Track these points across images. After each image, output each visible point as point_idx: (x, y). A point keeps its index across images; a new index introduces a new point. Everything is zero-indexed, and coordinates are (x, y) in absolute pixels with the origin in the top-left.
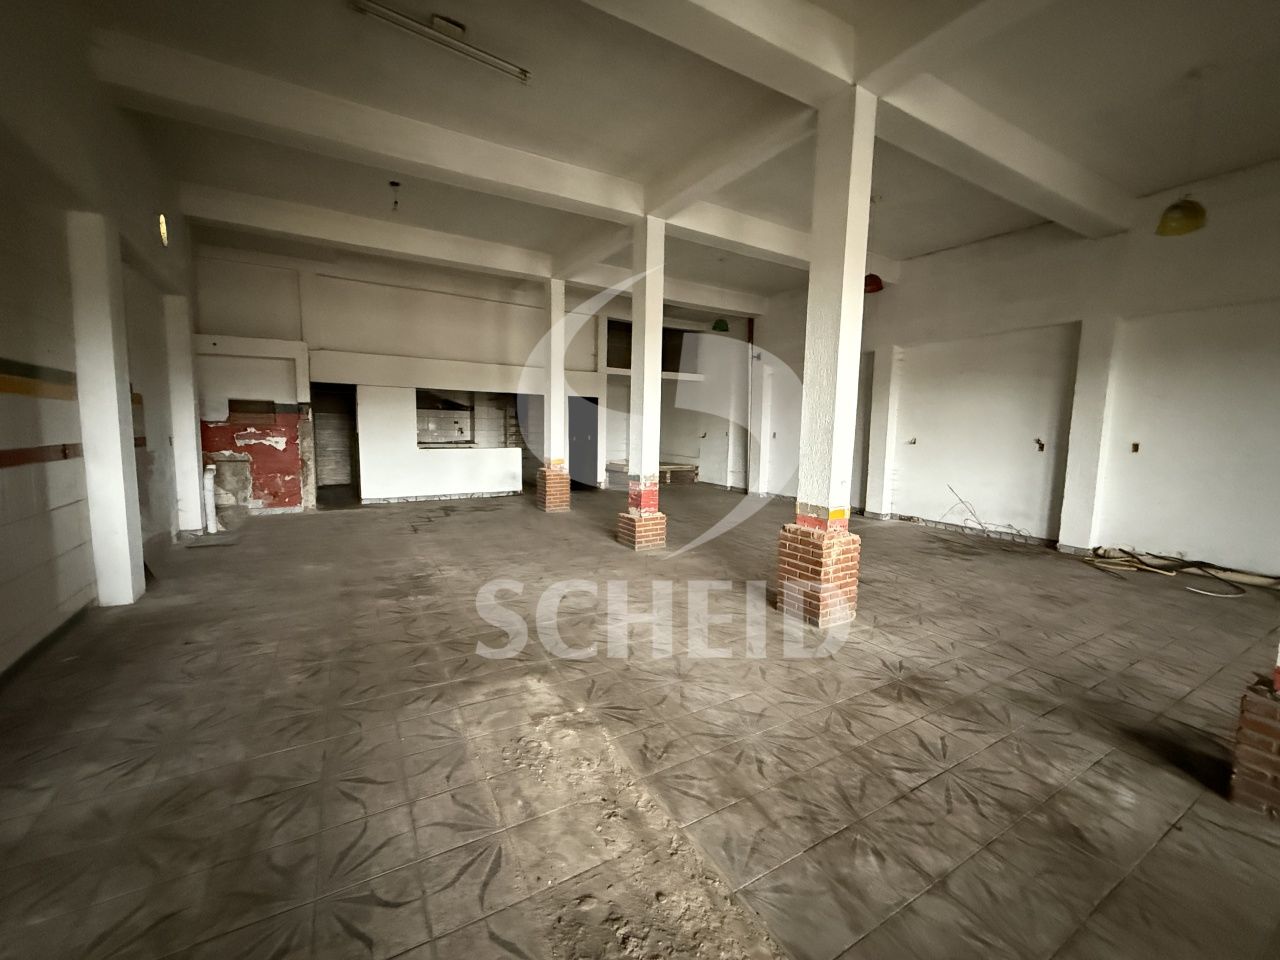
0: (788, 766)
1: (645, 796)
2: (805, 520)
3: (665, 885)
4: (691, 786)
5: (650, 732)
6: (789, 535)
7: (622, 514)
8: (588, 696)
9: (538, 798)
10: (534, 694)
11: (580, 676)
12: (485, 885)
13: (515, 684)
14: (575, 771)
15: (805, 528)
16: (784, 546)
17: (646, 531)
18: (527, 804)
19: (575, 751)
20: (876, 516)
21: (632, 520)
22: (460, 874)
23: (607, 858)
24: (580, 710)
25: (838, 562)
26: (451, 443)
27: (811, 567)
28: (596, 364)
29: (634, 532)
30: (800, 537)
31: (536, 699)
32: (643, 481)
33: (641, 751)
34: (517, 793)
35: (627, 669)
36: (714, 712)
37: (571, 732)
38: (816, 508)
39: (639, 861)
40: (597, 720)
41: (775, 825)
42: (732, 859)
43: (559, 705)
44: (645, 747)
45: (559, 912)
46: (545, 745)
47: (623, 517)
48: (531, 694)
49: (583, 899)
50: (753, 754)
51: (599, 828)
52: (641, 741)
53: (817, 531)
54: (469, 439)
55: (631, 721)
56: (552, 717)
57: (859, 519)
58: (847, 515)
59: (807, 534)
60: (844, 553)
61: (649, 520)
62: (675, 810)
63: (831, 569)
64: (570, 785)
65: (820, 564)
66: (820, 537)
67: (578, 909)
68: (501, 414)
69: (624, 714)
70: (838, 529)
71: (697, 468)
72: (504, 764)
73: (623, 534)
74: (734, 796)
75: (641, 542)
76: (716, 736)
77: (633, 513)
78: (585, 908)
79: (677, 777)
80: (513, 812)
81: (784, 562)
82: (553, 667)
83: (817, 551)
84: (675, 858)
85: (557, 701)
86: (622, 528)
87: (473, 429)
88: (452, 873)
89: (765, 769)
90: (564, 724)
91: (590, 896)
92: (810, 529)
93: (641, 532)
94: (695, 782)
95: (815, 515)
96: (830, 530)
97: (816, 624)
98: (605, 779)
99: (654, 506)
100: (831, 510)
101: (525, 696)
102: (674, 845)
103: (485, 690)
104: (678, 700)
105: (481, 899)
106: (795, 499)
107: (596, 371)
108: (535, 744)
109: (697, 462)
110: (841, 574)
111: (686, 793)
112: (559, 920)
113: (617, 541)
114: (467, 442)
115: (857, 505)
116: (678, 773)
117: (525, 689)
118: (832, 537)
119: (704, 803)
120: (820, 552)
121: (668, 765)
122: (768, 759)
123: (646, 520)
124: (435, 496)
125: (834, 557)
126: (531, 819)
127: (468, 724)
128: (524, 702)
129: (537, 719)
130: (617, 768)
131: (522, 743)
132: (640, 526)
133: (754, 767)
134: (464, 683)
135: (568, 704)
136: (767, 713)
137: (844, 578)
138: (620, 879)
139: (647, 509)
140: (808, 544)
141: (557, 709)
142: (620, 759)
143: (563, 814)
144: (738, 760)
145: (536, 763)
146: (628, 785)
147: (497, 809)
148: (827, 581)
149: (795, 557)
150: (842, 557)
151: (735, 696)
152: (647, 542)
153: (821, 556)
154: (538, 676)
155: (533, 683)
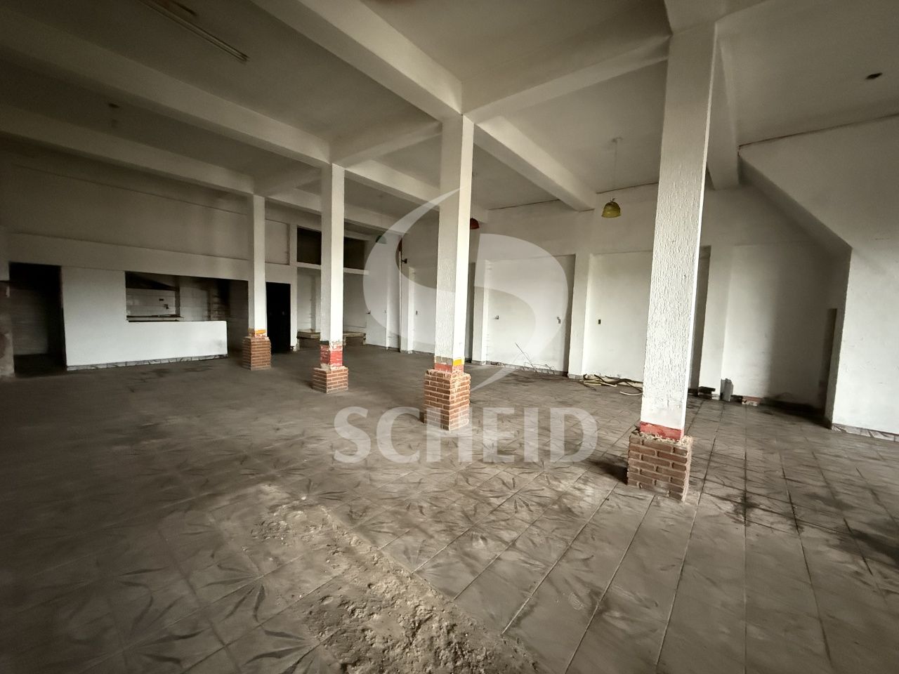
0: (436, 506)
1: (354, 539)
2: (440, 366)
3: (372, 581)
4: (383, 527)
5: (353, 503)
6: (430, 376)
7: (316, 369)
8: (308, 489)
9: (284, 554)
10: (267, 494)
11: (300, 478)
12: (256, 608)
13: (251, 490)
14: (306, 534)
15: (440, 372)
16: (428, 383)
17: (333, 380)
18: (276, 558)
19: (303, 523)
20: (478, 363)
21: (324, 372)
22: (236, 607)
23: (335, 575)
24: (304, 498)
25: (459, 390)
26: (157, 316)
27: (444, 394)
28: (289, 260)
29: (326, 380)
30: (437, 377)
31: (270, 497)
32: (331, 345)
33: (348, 515)
34: (268, 554)
35: (332, 469)
36: (392, 485)
37: (300, 512)
38: (446, 359)
39: (356, 571)
40: (317, 502)
41: (432, 537)
42: (409, 558)
43: (288, 498)
44: (351, 512)
45: (310, 609)
46: (282, 523)
47: (317, 371)
48: (265, 494)
49: (324, 599)
50: (416, 504)
51: (328, 561)
52: (347, 509)
53: (446, 373)
54: (174, 313)
55: (340, 499)
56: (284, 506)
57: (469, 365)
58: (463, 362)
59: (441, 375)
60: (462, 384)
61: (336, 371)
62: (374, 542)
63: (455, 395)
64: (305, 541)
65: (449, 393)
66: (449, 376)
67: (322, 604)
68: (204, 293)
69: (334, 496)
70: (459, 371)
71: (365, 334)
72: (254, 540)
73: (317, 382)
74: (408, 527)
75: (330, 388)
76: (394, 498)
77: (324, 367)
78: (326, 603)
79: (374, 524)
80: (268, 565)
81: (427, 393)
82: (279, 476)
83: (446, 384)
84: (377, 565)
85: (285, 495)
86: (316, 378)
87: (178, 305)
88: (231, 608)
89: (424, 511)
90: (294, 508)
91: (328, 596)
92: (443, 372)
93: (330, 380)
94: (384, 525)
95: (445, 364)
96: (453, 372)
97: (447, 429)
98: (328, 534)
99: (339, 362)
100: (454, 360)
101: (262, 496)
102: (376, 559)
103: (228, 497)
104: (369, 483)
105: (255, 616)
106: (434, 354)
107: (288, 264)
108: (275, 524)
109: (365, 331)
110: (461, 397)
111: (380, 532)
112: (311, 613)
113: (312, 388)
114: (172, 316)
115: (467, 357)
116: (374, 522)
117: (261, 492)
118: (455, 376)
119: (391, 535)
120: (448, 385)
121: (366, 519)
122: (425, 505)
123: (334, 372)
124: (144, 361)
125: (457, 388)
126: (280, 567)
127: (221, 520)
128: (261, 500)
129: (273, 509)
130: (334, 527)
131: (265, 525)
132: (330, 376)
133: (418, 511)
134: (209, 495)
135: (294, 496)
136: (422, 481)
137: (462, 399)
138: (346, 583)
139: (335, 364)
140: (441, 381)
141: (286, 501)
142: (335, 521)
143: (303, 558)
144: (408, 508)
145: (278, 534)
146: (343, 535)
147: (254, 566)
148: (453, 402)
149: (434, 389)
150: (461, 387)
151: (403, 475)
152: (335, 387)
153: (449, 387)
154: (269, 482)
155: (265, 487)
